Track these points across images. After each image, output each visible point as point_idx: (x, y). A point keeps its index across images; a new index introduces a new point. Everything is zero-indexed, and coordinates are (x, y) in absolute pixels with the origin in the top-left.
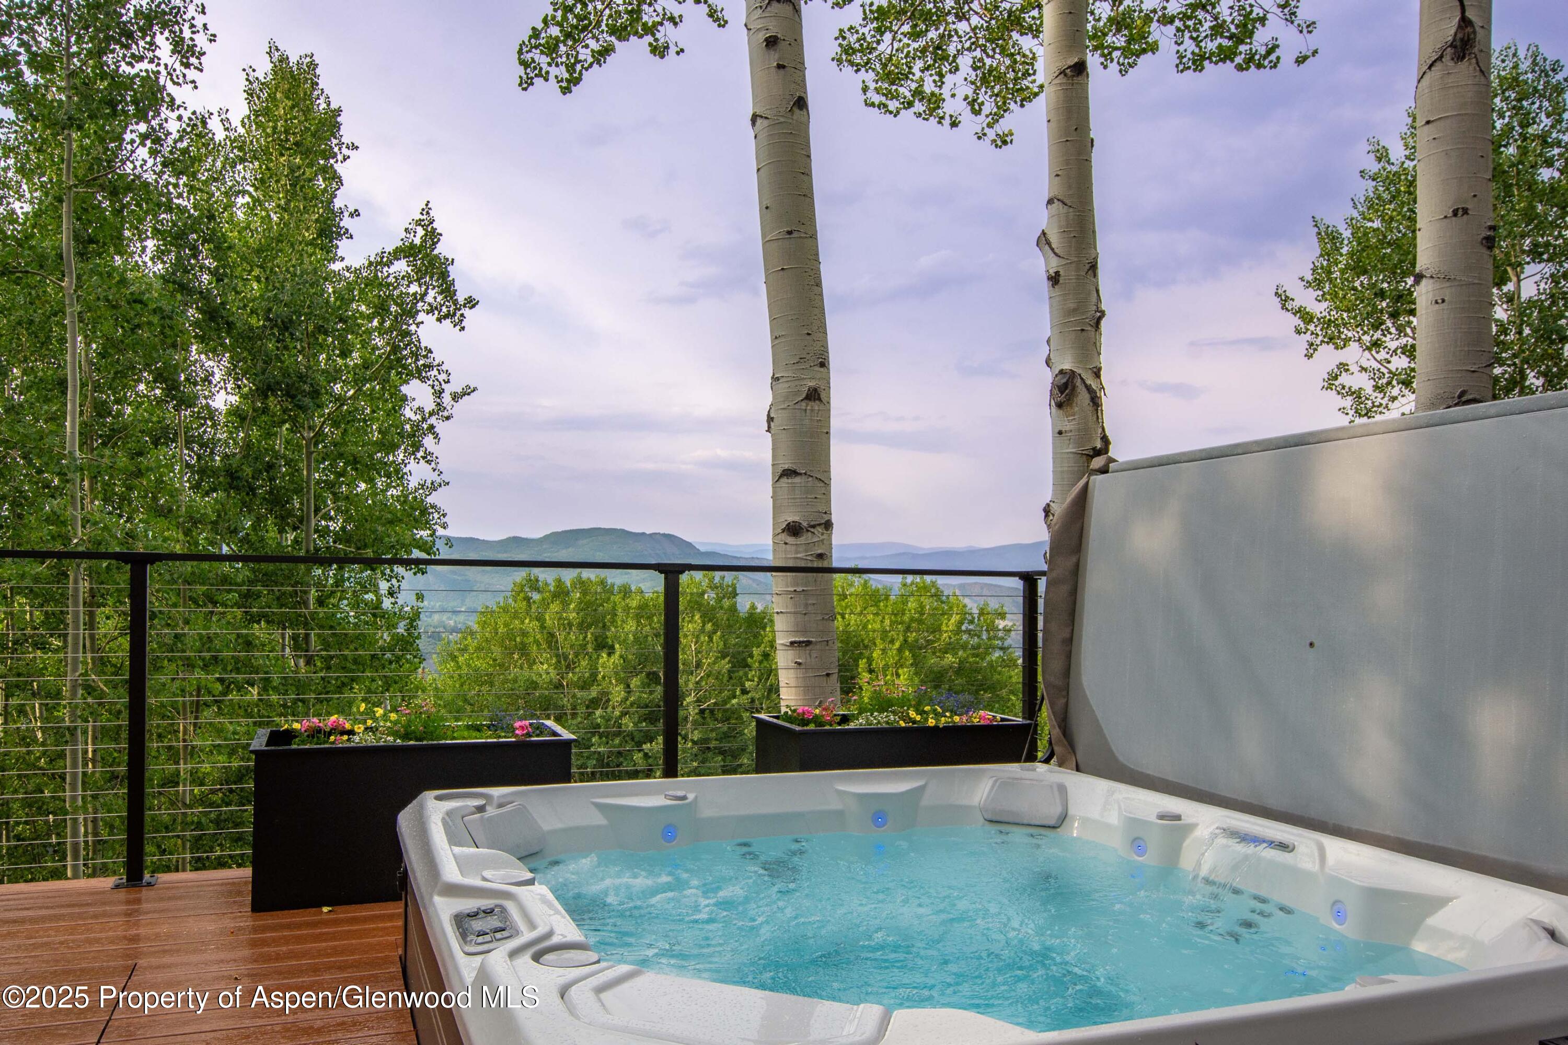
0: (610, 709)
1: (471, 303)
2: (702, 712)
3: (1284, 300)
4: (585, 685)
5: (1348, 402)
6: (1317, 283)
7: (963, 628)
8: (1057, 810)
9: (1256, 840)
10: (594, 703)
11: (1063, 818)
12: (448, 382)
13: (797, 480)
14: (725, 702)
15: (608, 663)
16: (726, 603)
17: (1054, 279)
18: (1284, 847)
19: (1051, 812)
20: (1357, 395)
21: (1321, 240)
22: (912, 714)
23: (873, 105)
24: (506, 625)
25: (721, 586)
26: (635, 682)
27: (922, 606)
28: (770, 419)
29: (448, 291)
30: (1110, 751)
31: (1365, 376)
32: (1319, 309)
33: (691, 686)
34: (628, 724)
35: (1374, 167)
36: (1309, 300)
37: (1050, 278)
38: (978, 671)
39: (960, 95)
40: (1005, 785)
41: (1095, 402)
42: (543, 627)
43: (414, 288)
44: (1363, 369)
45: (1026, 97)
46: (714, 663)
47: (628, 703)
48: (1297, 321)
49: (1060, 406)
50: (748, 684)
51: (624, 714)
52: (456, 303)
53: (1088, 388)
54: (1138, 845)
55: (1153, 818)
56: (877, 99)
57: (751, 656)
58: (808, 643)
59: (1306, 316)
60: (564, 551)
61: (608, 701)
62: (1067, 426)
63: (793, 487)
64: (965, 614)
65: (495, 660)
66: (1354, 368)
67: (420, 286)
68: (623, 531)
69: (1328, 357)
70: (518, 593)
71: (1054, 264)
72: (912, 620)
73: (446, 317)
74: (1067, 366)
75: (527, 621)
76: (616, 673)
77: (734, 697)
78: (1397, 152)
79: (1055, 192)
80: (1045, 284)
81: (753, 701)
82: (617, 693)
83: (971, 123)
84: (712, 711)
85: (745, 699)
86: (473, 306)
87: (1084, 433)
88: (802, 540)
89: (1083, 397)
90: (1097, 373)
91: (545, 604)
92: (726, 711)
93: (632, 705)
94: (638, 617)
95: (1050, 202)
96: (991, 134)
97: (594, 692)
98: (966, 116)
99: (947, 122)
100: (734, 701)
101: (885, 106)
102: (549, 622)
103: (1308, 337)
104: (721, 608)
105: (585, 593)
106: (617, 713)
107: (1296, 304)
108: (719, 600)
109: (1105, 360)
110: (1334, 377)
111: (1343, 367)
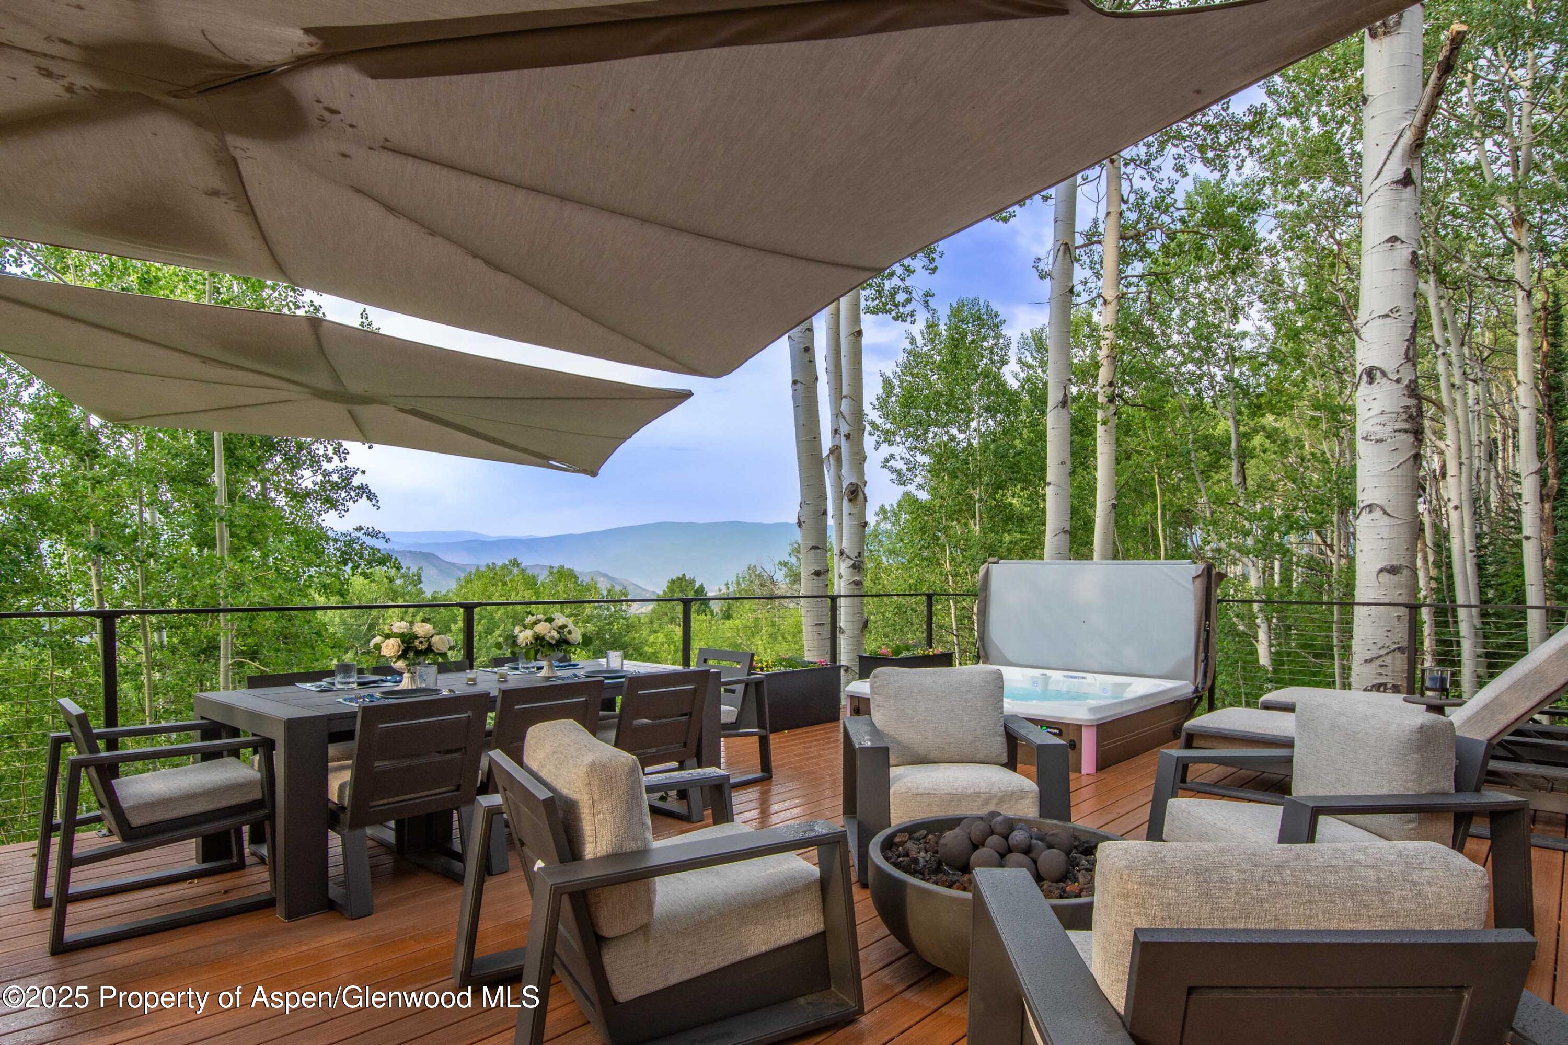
5: (894, 476)
9: (1075, 677)
13: (819, 551)
18: (1084, 678)
20: (899, 472)
35: (909, 347)
44: (902, 458)
58: (823, 624)
63: (816, 555)
66: (898, 457)
74: (854, 481)
78: (920, 341)
87: (861, 514)
88: (821, 578)
109: (866, 478)
110: (887, 461)
111: (892, 456)
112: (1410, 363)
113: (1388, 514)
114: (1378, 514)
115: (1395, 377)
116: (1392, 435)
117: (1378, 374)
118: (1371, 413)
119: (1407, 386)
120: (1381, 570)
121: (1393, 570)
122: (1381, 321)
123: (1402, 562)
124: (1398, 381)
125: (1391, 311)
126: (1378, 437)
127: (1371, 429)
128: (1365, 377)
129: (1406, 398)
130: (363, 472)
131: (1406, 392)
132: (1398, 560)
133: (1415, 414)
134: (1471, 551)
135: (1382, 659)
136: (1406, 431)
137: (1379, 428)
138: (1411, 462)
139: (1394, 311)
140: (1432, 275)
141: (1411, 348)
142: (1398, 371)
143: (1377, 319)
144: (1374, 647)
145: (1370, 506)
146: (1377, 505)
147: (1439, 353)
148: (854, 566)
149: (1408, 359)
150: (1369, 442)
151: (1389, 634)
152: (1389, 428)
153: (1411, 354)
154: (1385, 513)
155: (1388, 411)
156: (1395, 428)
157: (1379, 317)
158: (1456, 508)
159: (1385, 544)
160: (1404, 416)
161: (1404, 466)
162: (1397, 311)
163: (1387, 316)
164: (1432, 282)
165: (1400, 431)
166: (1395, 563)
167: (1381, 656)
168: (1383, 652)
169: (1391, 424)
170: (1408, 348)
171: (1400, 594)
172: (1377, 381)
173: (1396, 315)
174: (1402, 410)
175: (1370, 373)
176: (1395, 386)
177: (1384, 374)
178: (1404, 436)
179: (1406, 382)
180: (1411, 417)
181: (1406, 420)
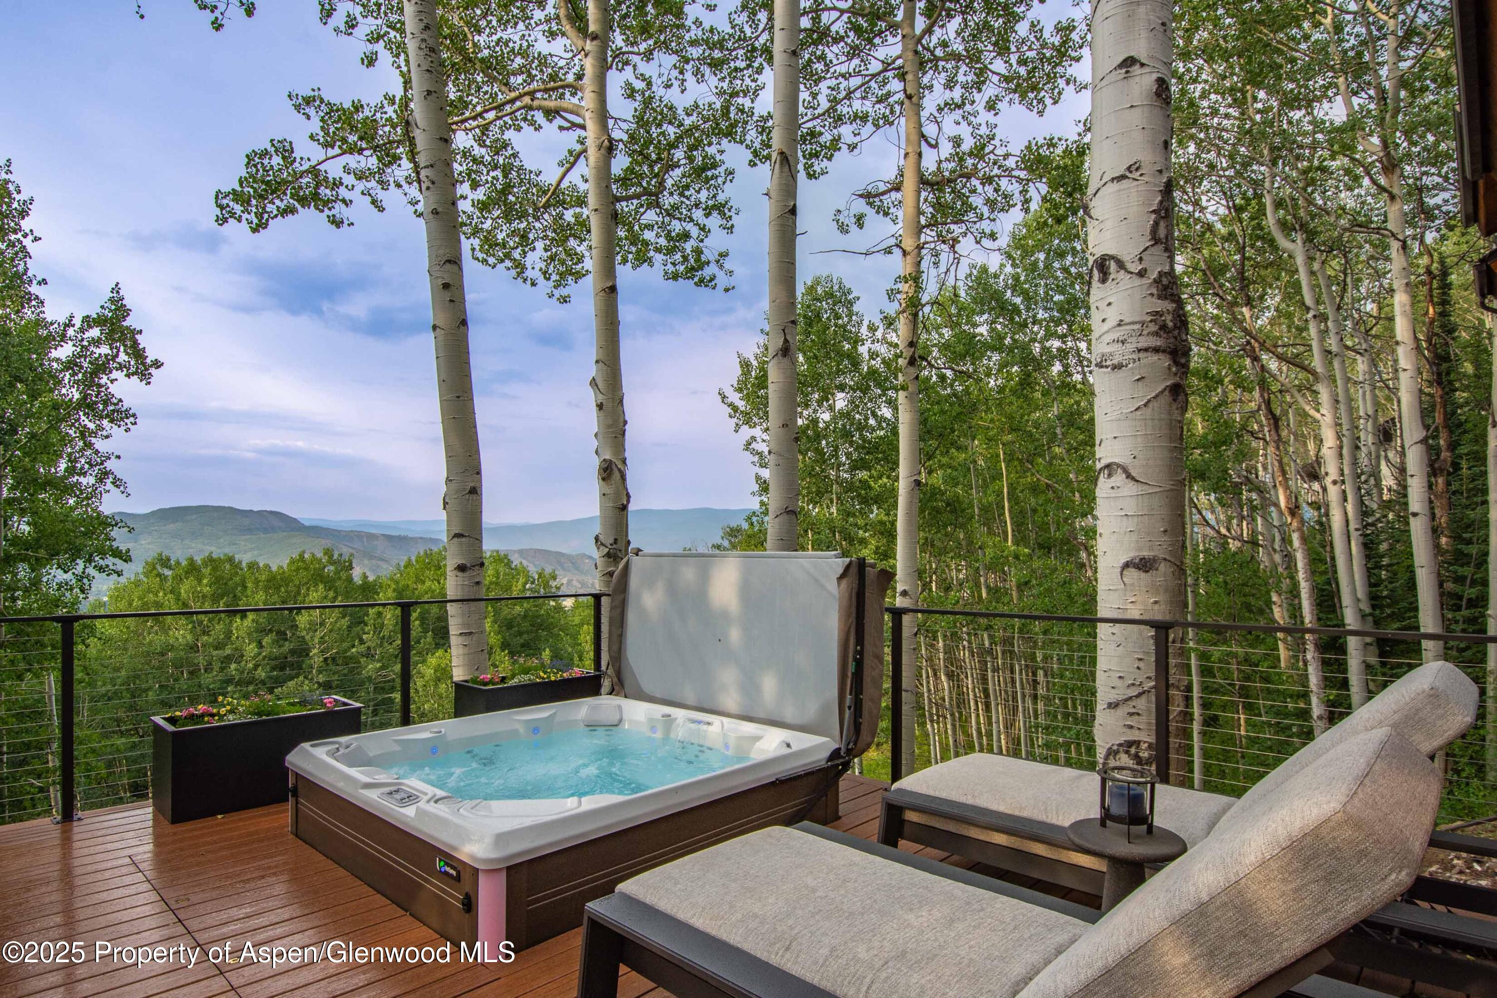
0: (243, 663)
1: (157, 364)
2: (326, 659)
3: (724, 397)
4: (219, 646)
5: (756, 459)
6: (740, 390)
7: (528, 586)
8: (618, 717)
9: (700, 722)
10: (228, 659)
11: (621, 721)
12: (135, 423)
14: (346, 651)
15: (242, 626)
16: (343, 575)
17: (600, 406)
18: (709, 724)
19: (615, 719)
20: (760, 454)
21: (742, 366)
22: (542, 674)
23: (477, 259)
24: (140, 598)
25: (339, 561)
26: (267, 640)
27: (498, 573)
28: (445, 504)
29: (138, 353)
30: (639, 686)
31: (764, 444)
32: (741, 404)
33: (316, 640)
34: (261, 673)
36: (735, 398)
37: (597, 405)
38: (538, 617)
39: (537, 268)
40: (594, 708)
41: (623, 477)
42: (178, 599)
43: (105, 350)
44: (764, 441)
45: (579, 276)
46: (336, 622)
47: (261, 657)
48: (729, 410)
49: (604, 479)
50: (365, 637)
51: (256, 667)
52: (144, 364)
53: (619, 470)
54: (653, 729)
55: (659, 717)
56: (480, 256)
57: (368, 615)
58: (471, 633)
59: (735, 409)
60: (172, 525)
61: (242, 656)
62: (608, 491)
63: (461, 544)
64: (529, 579)
65: (128, 628)
66: (759, 440)
67: (111, 349)
68: (231, 508)
69: (746, 432)
70: (151, 572)
71: (601, 398)
72: (491, 583)
73: (133, 374)
74: (608, 457)
75: (161, 594)
76: (249, 634)
77: (353, 646)
79: (601, 357)
80: (595, 409)
81: (369, 648)
82: (251, 649)
83: (545, 286)
84: (334, 659)
85: (362, 648)
86: (158, 367)
87: (617, 495)
88: (467, 574)
89: (617, 475)
90: (624, 461)
91: (179, 579)
92: (345, 657)
93: (265, 657)
94: (266, 589)
95: (597, 362)
96: (557, 295)
97: (228, 651)
98: (541, 280)
99: (529, 282)
100: (354, 650)
101: (486, 261)
102: (183, 595)
103: (735, 420)
104: (340, 578)
105: (215, 569)
106: (250, 665)
107: (729, 400)
108: (337, 572)
110: (749, 444)
111: (754, 439)
112: (1161, 247)
113: (1133, 479)
114: (1119, 478)
115: (1135, 268)
116: (1135, 356)
117: (1113, 266)
118: (1106, 326)
119: (1155, 281)
120: (1127, 565)
121: (1144, 565)
122: (1115, 186)
123: (1159, 553)
124: (1142, 274)
125: (1129, 169)
126: (1115, 362)
127: (1107, 350)
128: (1096, 274)
129: (1154, 300)
130: (118, 457)
131: (1155, 291)
132: (1151, 549)
133: (1170, 324)
134: (1357, 530)
135: (1131, 703)
136: (1156, 350)
137: (1117, 347)
138: (1167, 397)
139: (1133, 169)
140: (1299, 233)
141: (1162, 224)
142: (1141, 259)
143: (1110, 184)
144: (1119, 683)
145: (1108, 466)
146: (1119, 465)
147: (1310, 315)
148: (608, 555)
149: (1156, 240)
150: (1104, 370)
151: (1141, 665)
152: (1131, 347)
153: (1162, 232)
154: (1129, 476)
155: (1127, 320)
156: (1140, 345)
157: (1113, 180)
158: (1335, 482)
159: (1131, 524)
160: (1153, 328)
161: (1155, 404)
162: (1137, 169)
163: (1123, 177)
164: (1299, 241)
165: (1146, 350)
166: (1146, 553)
167: (1130, 698)
168: (1134, 692)
169: (1134, 339)
170: (1156, 224)
171: (1156, 602)
172: (1112, 277)
173: (1136, 175)
174: (1149, 318)
175: (1102, 265)
176: (1138, 281)
177: (1121, 265)
178: (1154, 358)
179: (1155, 275)
180: (1164, 327)
181: (1156, 334)
